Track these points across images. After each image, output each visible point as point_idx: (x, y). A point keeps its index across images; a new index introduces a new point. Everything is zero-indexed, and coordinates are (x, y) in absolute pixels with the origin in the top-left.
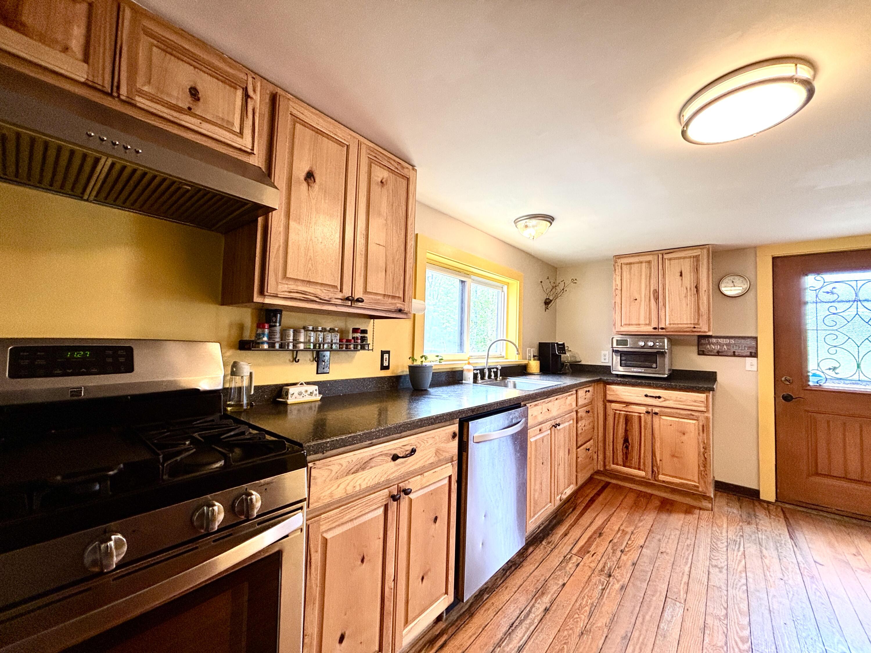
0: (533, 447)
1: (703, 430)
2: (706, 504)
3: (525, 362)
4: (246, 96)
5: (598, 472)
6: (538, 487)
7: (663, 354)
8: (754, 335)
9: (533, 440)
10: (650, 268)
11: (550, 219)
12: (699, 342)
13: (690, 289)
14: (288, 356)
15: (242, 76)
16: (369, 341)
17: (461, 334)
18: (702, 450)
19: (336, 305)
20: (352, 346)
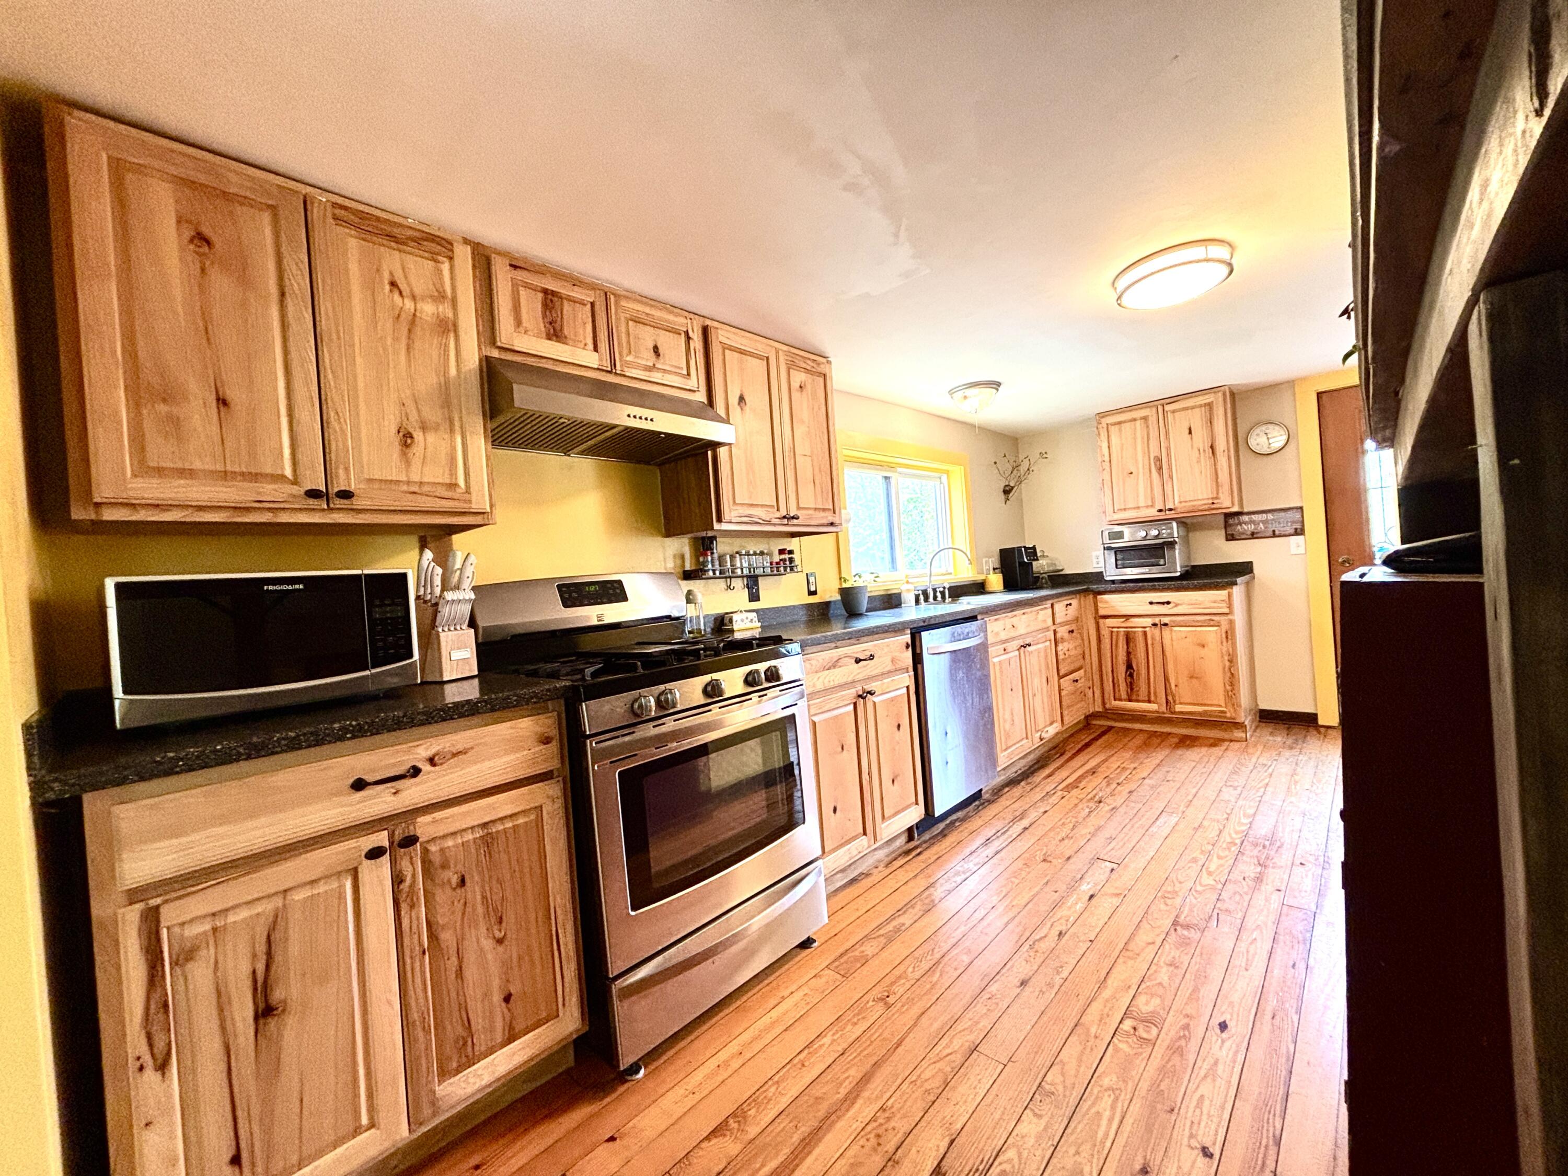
0: (997, 668)
1: (1227, 637)
2: (1239, 734)
3: (980, 578)
4: (688, 338)
5: (1095, 715)
6: (1008, 716)
7: (1171, 544)
8: (1299, 505)
9: (996, 660)
10: (1148, 427)
11: (996, 385)
12: (1226, 522)
13: (1204, 451)
14: (722, 584)
15: (683, 320)
16: (797, 561)
17: (892, 548)
18: (1227, 664)
19: (775, 525)
20: (782, 569)
